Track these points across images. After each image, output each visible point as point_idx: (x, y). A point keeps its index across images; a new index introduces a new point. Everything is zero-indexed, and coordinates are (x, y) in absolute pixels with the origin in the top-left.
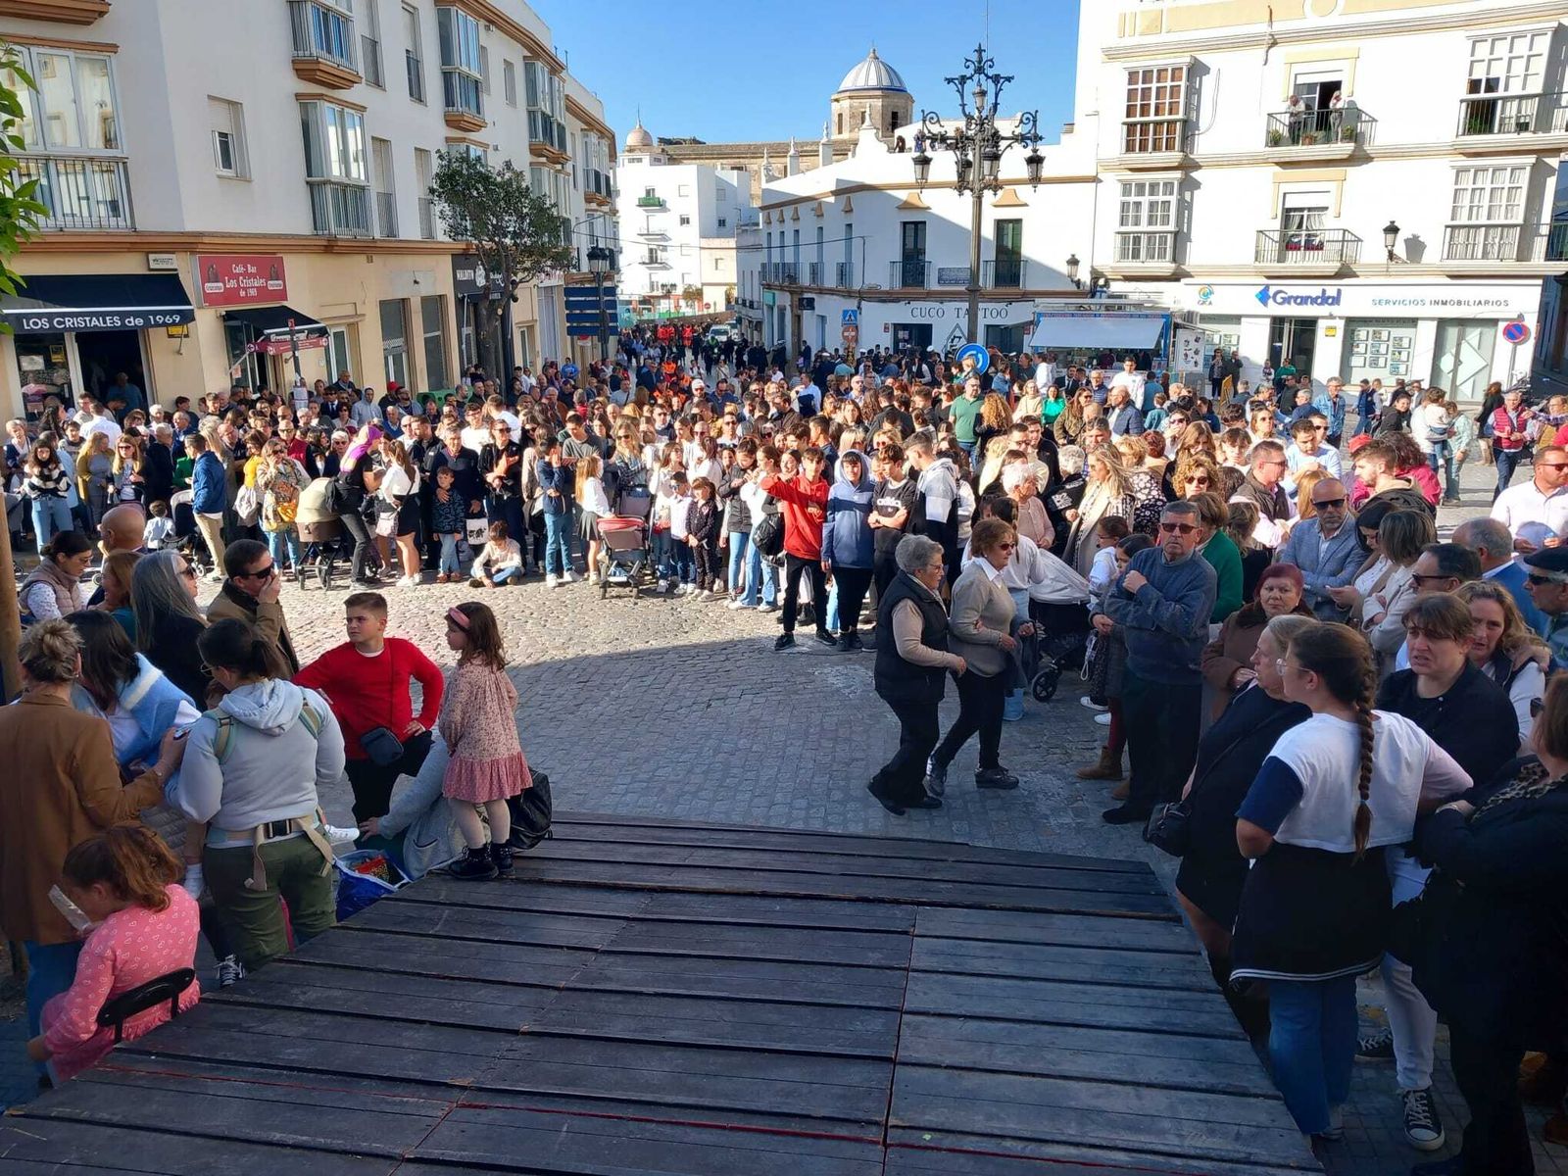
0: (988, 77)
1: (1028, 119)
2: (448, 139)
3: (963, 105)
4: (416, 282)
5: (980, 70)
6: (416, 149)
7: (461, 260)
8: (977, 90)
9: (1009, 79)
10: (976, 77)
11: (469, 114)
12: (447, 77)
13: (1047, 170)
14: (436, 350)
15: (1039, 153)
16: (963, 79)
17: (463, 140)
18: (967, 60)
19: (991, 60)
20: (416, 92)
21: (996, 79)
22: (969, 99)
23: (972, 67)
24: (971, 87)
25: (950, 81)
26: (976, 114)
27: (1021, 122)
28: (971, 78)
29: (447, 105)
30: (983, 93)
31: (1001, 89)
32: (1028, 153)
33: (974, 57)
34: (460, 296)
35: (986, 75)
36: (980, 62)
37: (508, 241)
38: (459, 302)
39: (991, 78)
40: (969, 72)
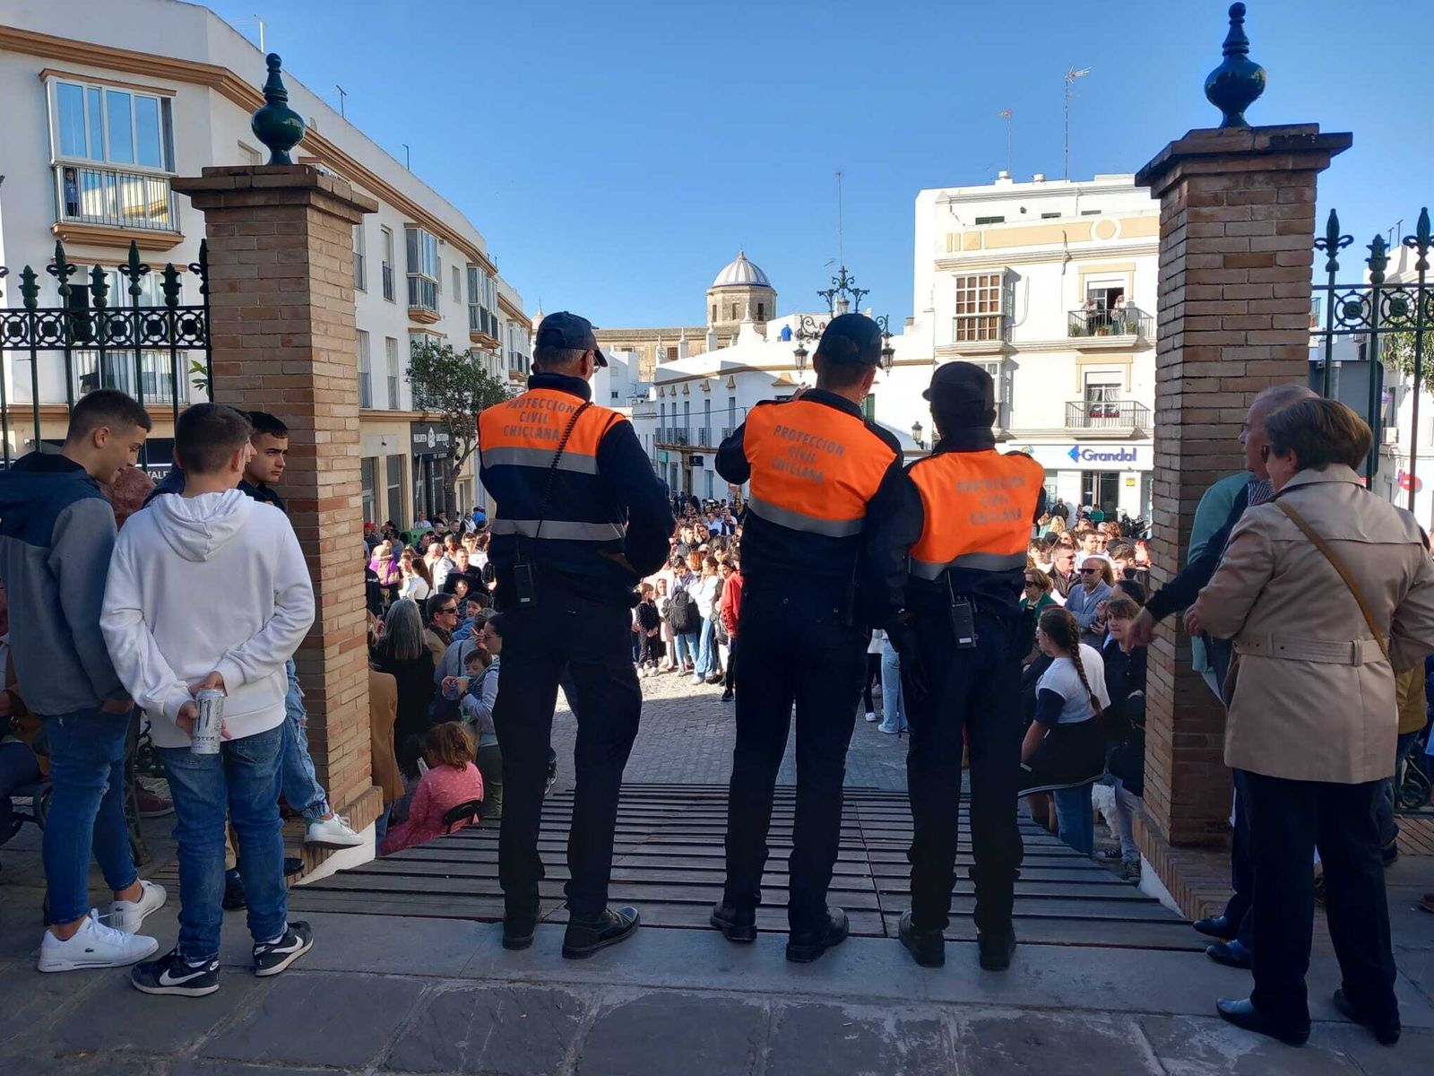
0: (850, 291)
1: (881, 321)
2: (410, 330)
4: (384, 444)
5: (844, 285)
6: (387, 338)
7: (419, 425)
8: (842, 300)
9: (866, 292)
10: (841, 290)
11: (428, 310)
12: (412, 282)
14: (396, 498)
16: (831, 293)
17: (423, 330)
18: (834, 279)
19: (852, 278)
20: (389, 293)
21: (856, 292)
23: (838, 283)
24: (836, 298)
25: (821, 293)
28: (836, 291)
29: (411, 303)
30: (847, 303)
31: (860, 300)
33: (840, 276)
34: (416, 455)
35: (849, 289)
36: (844, 280)
37: (468, 412)
38: (415, 460)
39: (852, 291)
40: (835, 287)
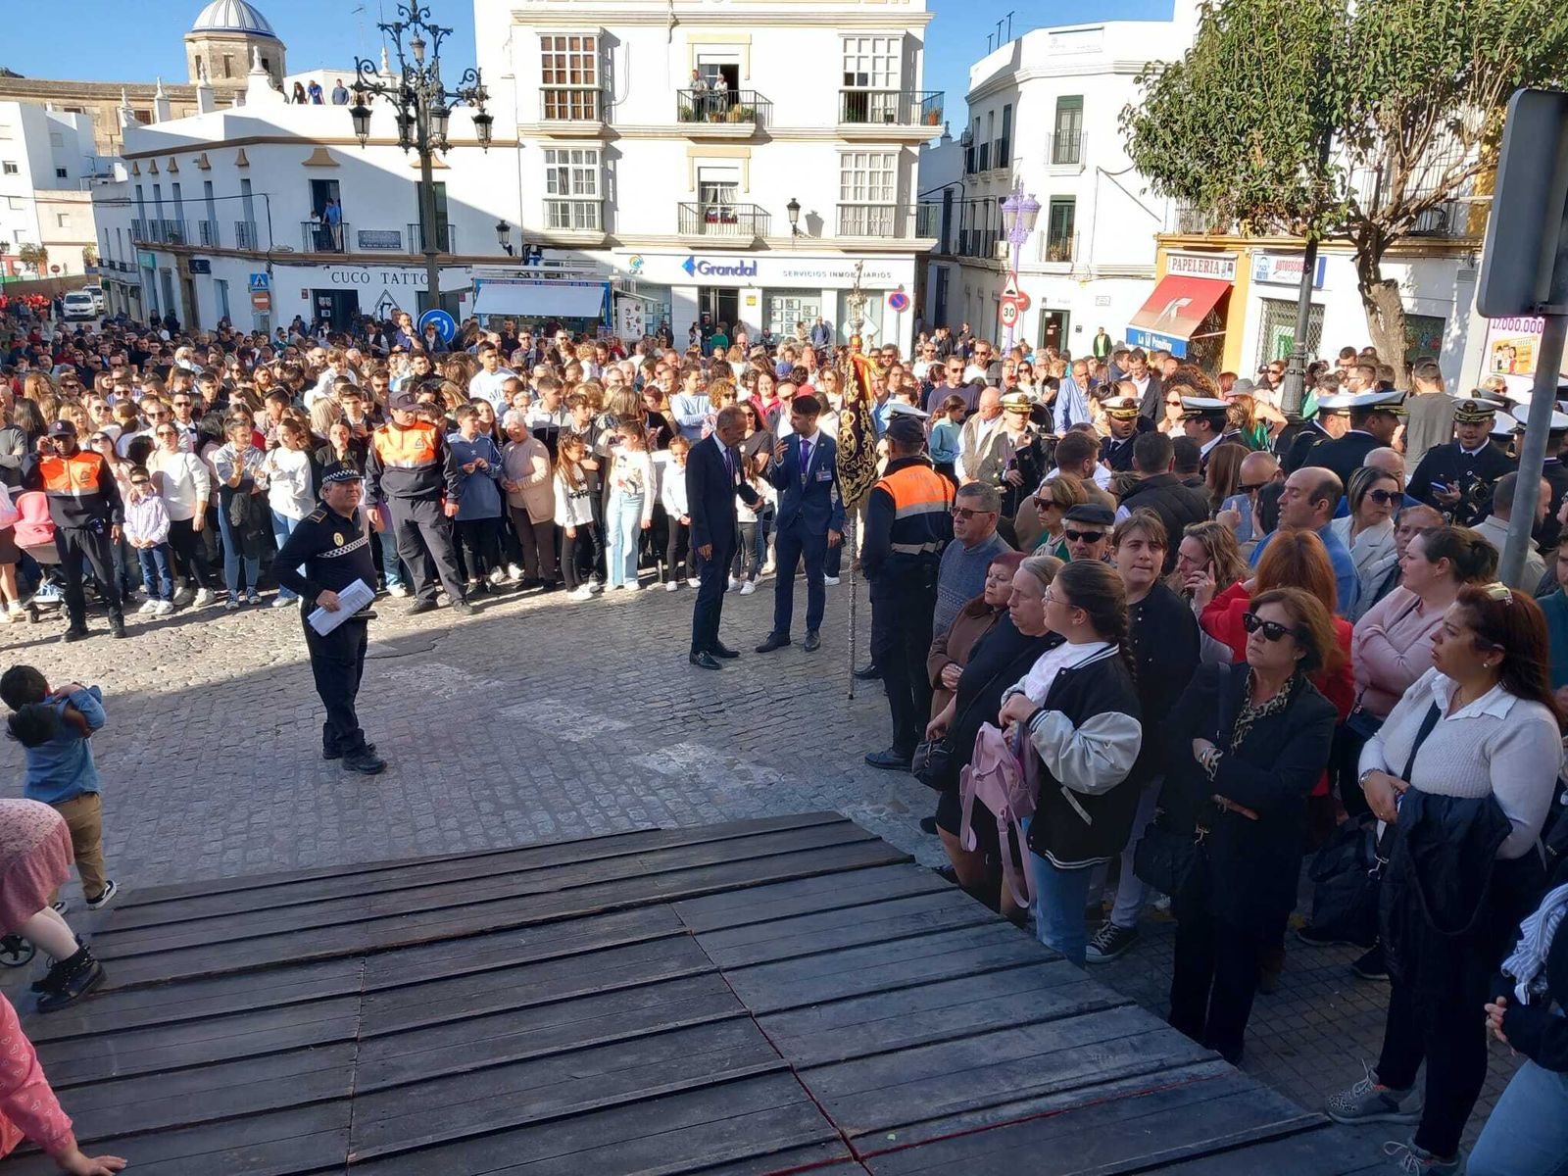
0: (425, 27)
1: (471, 76)
3: (401, 56)
5: (415, 19)
8: (415, 40)
9: (447, 32)
10: (412, 25)
13: (497, 132)
15: (486, 113)
16: (398, 27)
18: (401, 7)
19: (427, 9)
21: (434, 30)
22: (406, 49)
23: (407, 14)
24: (407, 36)
25: (383, 27)
26: (415, 66)
27: (465, 78)
28: (406, 26)
30: (421, 44)
31: (440, 42)
32: (475, 112)
33: (409, 5)
35: (423, 25)
36: (415, 10)
39: (429, 28)
40: (404, 20)
